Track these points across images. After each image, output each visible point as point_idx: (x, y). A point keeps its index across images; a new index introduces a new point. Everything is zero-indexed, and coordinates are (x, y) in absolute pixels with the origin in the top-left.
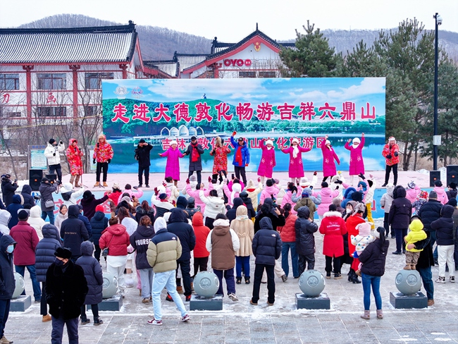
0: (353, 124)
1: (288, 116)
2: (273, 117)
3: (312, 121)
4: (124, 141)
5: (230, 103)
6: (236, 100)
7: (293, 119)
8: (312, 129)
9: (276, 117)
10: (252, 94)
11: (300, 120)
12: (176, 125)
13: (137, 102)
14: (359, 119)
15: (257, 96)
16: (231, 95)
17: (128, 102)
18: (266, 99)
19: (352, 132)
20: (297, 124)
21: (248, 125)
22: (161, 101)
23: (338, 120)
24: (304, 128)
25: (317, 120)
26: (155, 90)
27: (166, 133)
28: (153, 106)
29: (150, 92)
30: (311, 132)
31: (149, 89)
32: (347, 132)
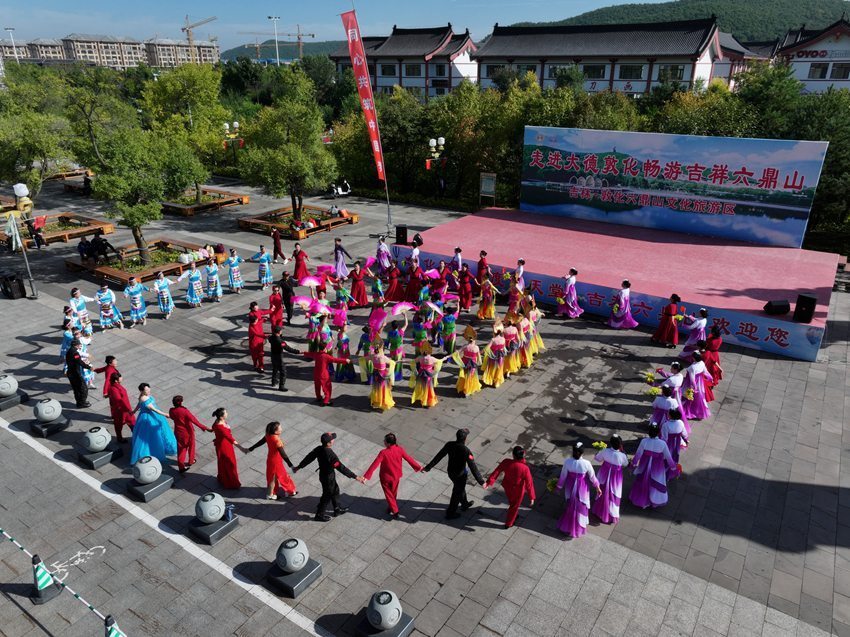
0: (771, 193)
1: (697, 177)
2: (680, 177)
3: (722, 186)
4: (538, 184)
5: (639, 159)
6: (646, 156)
7: (701, 181)
8: (721, 193)
9: (683, 178)
10: (662, 150)
11: (710, 183)
12: (584, 176)
13: (553, 150)
14: (780, 188)
15: (667, 154)
16: (641, 150)
17: (544, 149)
18: (676, 157)
19: (768, 201)
20: (705, 187)
21: (653, 183)
22: (573, 151)
23: (755, 187)
24: (712, 192)
25: (730, 185)
26: (569, 140)
27: (574, 181)
28: (565, 155)
29: (564, 141)
30: (719, 197)
31: (565, 138)
32: (762, 202)
